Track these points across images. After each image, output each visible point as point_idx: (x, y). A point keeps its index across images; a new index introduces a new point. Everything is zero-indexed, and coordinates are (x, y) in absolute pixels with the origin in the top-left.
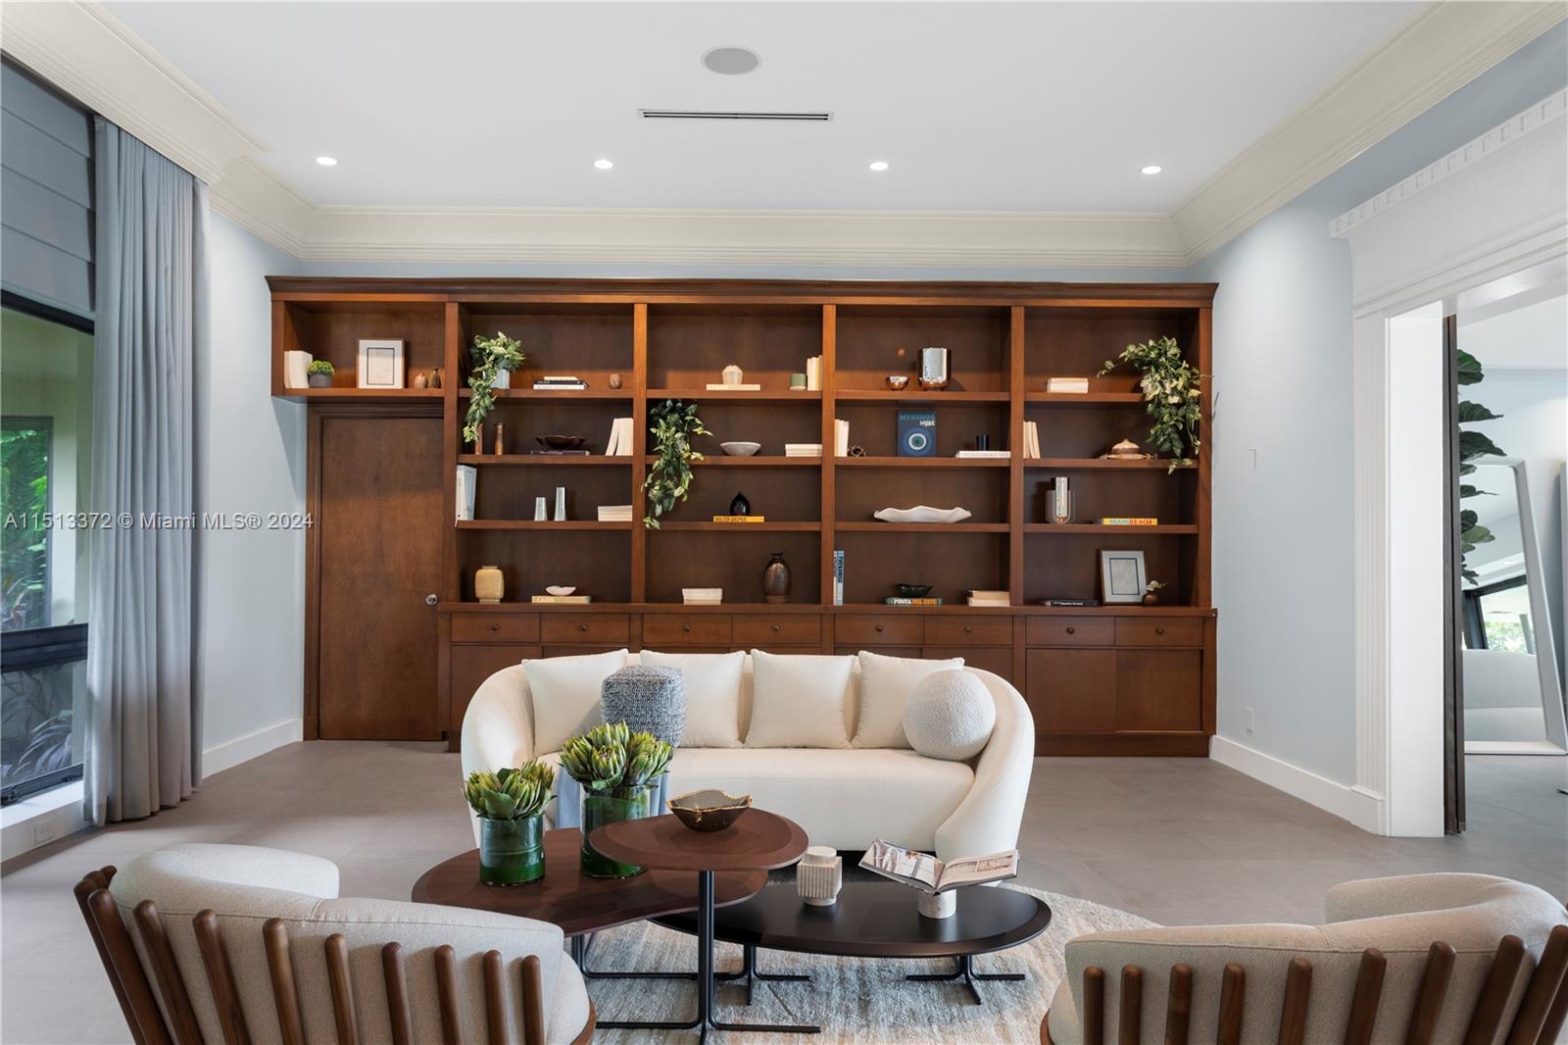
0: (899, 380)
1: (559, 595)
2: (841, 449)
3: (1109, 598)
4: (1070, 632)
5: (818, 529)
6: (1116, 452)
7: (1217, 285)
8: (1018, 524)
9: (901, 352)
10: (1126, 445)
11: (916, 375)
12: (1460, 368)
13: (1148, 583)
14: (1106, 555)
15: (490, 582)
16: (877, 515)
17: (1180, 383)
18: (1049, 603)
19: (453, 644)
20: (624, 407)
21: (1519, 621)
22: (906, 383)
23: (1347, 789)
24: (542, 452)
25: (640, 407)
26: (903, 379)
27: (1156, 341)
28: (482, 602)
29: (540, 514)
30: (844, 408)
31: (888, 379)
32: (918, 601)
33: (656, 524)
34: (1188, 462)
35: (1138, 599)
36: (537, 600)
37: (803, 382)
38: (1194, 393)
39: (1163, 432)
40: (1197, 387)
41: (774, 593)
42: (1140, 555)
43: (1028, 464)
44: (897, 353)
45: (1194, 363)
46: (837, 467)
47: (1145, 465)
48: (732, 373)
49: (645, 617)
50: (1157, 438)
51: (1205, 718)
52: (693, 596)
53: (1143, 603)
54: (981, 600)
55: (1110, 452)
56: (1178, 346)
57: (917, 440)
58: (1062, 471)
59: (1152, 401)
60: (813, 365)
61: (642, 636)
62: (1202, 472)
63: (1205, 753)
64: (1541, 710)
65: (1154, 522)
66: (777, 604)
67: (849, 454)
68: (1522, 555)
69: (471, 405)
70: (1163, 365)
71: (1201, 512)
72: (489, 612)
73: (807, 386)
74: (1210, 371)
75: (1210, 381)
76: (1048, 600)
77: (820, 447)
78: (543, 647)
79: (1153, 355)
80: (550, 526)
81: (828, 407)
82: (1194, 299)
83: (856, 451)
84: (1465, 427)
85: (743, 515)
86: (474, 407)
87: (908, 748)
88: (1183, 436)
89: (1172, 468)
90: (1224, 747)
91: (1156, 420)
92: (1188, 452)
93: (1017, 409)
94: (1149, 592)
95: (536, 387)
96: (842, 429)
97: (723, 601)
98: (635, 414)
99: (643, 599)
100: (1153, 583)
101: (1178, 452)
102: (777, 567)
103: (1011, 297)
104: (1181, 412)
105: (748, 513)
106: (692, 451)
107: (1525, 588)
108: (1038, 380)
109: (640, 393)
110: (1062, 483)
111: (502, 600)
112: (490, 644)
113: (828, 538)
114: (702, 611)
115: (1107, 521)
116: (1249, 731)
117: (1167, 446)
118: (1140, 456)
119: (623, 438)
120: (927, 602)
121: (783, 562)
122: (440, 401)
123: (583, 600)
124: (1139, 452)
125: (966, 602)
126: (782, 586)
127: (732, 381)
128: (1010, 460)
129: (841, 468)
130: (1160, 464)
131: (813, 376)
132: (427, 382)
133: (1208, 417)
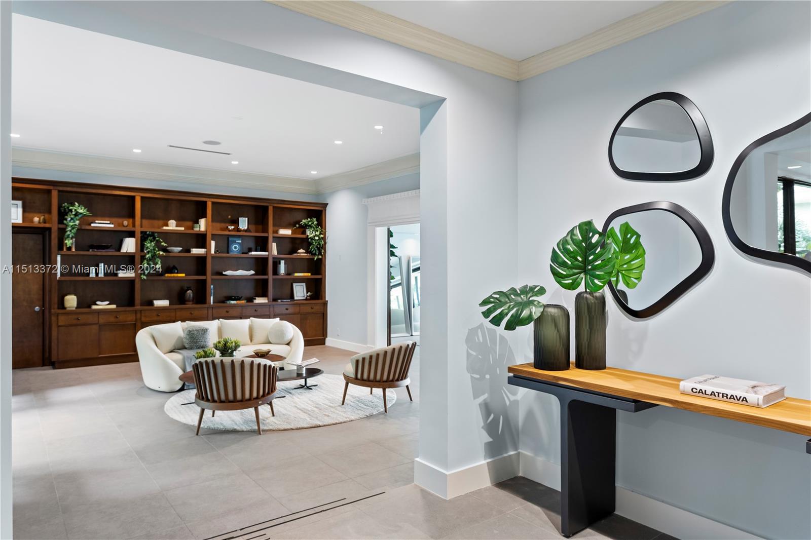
0: (232, 228)
1: (102, 305)
2: (213, 252)
3: (296, 298)
4: (287, 309)
5: (205, 278)
6: (298, 253)
7: (328, 204)
8: (270, 277)
9: (229, 217)
10: (301, 251)
11: (237, 225)
12: (390, 234)
13: (307, 293)
14: (294, 285)
15: (71, 301)
16: (224, 273)
17: (318, 233)
18: (280, 301)
19: (59, 326)
20: (131, 234)
21: (396, 298)
22: (234, 229)
23: (365, 346)
24: (96, 250)
25: (138, 235)
26: (233, 227)
27: (310, 219)
28: (68, 309)
29: (93, 275)
30: (214, 237)
31: (228, 227)
32: (239, 302)
33: (145, 277)
34: (320, 257)
35: (304, 298)
36: (94, 307)
37: (198, 227)
38: (322, 236)
39: (313, 247)
40: (322, 234)
41: (189, 301)
42: (304, 284)
43: (274, 257)
44: (228, 217)
45: (322, 227)
46: (212, 257)
47: (307, 257)
48: (173, 223)
49: (142, 312)
50: (311, 249)
51: (324, 333)
52: (158, 303)
53: (306, 299)
54: (259, 300)
55: (296, 252)
56: (317, 221)
57: (235, 248)
58: (282, 259)
59: (310, 238)
60: (202, 222)
61: (141, 319)
62: (323, 260)
63: (324, 344)
64: (404, 325)
65: (310, 274)
66: (190, 305)
67: (215, 253)
68: (400, 277)
69: (67, 232)
70: (312, 226)
71: (323, 271)
72: (71, 313)
73: (200, 228)
74: (325, 230)
75: (325, 233)
76: (280, 299)
77: (206, 250)
78: (100, 325)
79: (310, 223)
80: (97, 279)
81: (209, 237)
82: (322, 207)
83: (217, 251)
84: (391, 249)
85: (175, 273)
86: (68, 233)
87: (271, 343)
88: (319, 249)
89: (316, 258)
90: (329, 341)
91: (310, 244)
92: (320, 254)
93: (271, 239)
94: (307, 296)
95: (92, 225)
96: (213, 243)
97: (170, 304)
98: (136, 236)
99: (139, 305)
100: (309, 293)
101: (317, 253)
102: (189, 292)
103: (269, 203)
104: (318, 241)
105: (177, 273)
106: (159, 251)
107: (401, 287)
108: (276, 228)
109: (138, 230)
110: (282, 262)
111: (76, 308)
112: (76, 325)
113: (209, 281)
114: (162, 309)
115: (296, 274)
116: (338, 335)
117: (314, 252)
118: (306, 254)
119: (129, 245)
120: (242, 302)
121: (191, 290)
122: (49, 229)
123: (114, 306)
124: (305, 253)
125: (252, 302)
126: (191, 298)
127: (172, 226)
128: (268, 255)
129: (213, 257)
130: (311, 257)
131: (202, 225)
132: (40, 220)
133: (325, 243)
